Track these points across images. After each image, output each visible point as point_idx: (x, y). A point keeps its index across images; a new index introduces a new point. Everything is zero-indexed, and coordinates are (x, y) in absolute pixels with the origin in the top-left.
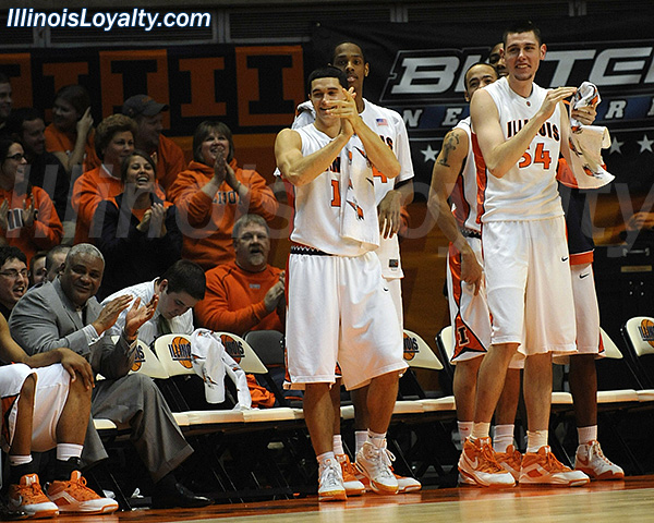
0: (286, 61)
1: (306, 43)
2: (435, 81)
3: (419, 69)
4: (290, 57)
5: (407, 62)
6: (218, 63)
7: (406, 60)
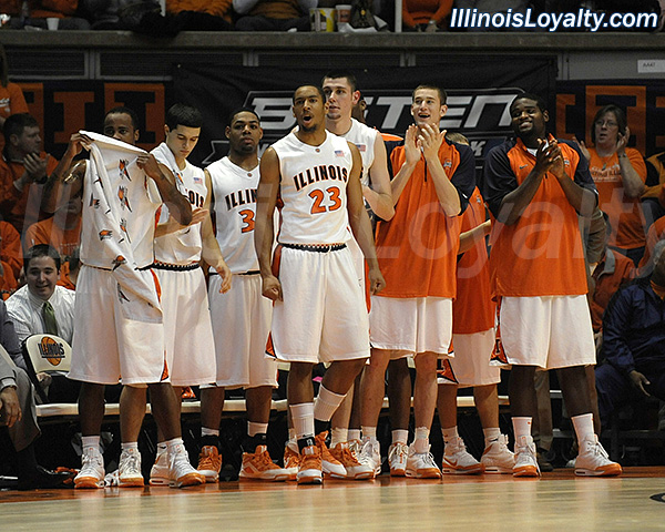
0: (150, 97)
1: (167, 82)
2: (281, 119)
3: (267, 108)
4: (153, 94)
5: (257, 101)
6: (90, 97)
7: (255, 100)
